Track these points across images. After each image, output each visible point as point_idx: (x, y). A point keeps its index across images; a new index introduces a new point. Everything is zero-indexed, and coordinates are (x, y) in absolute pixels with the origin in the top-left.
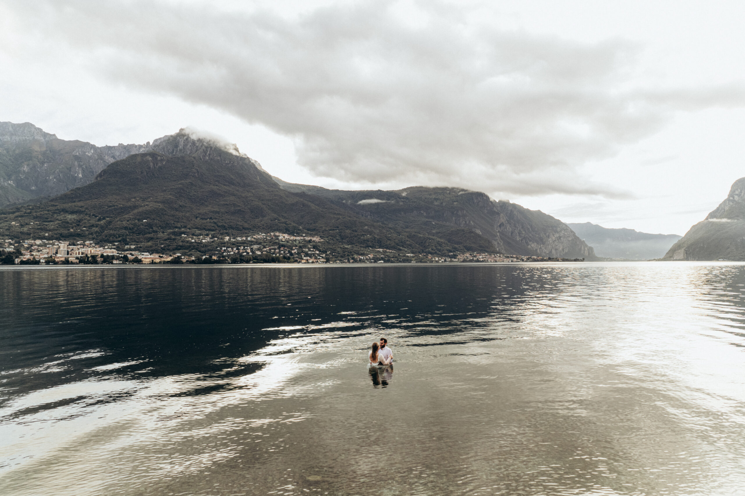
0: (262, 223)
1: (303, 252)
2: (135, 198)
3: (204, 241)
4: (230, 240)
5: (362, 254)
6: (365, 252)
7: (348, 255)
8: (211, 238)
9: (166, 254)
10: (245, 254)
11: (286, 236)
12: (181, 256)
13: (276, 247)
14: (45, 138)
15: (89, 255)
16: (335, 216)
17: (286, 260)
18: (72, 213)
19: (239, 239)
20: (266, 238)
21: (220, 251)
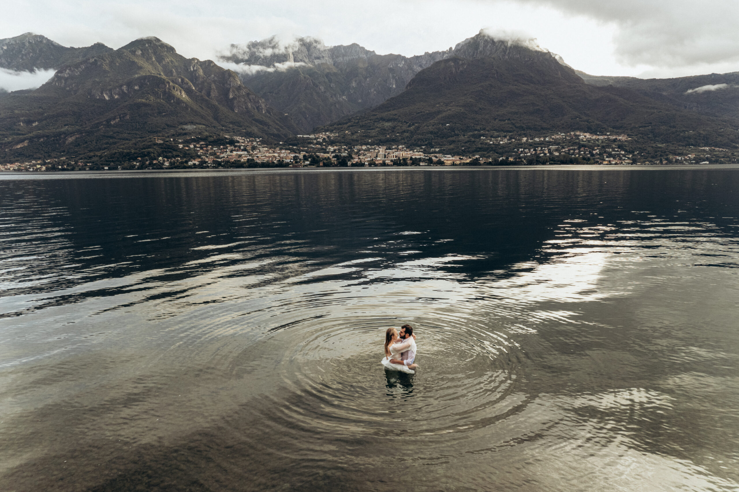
0: (561, 122)
1: (605, 152)
2: (439, 103)
3: (501, 143)
4: (527, 141)
5: (680, 154)
6: (685, 152)
7: (661, 156)
8: (508, 140)
9: (466, 156)
10: (542, 155)
11: (588, 135)
12: (479, 158)
13: (576, 147)
14: (367, 56)
15: (401, 158)
16: (648, 111)
17: (586, 161)
18: (388, 121)
19: (537, 139)
20: (565, 138)
21: (516, 152)
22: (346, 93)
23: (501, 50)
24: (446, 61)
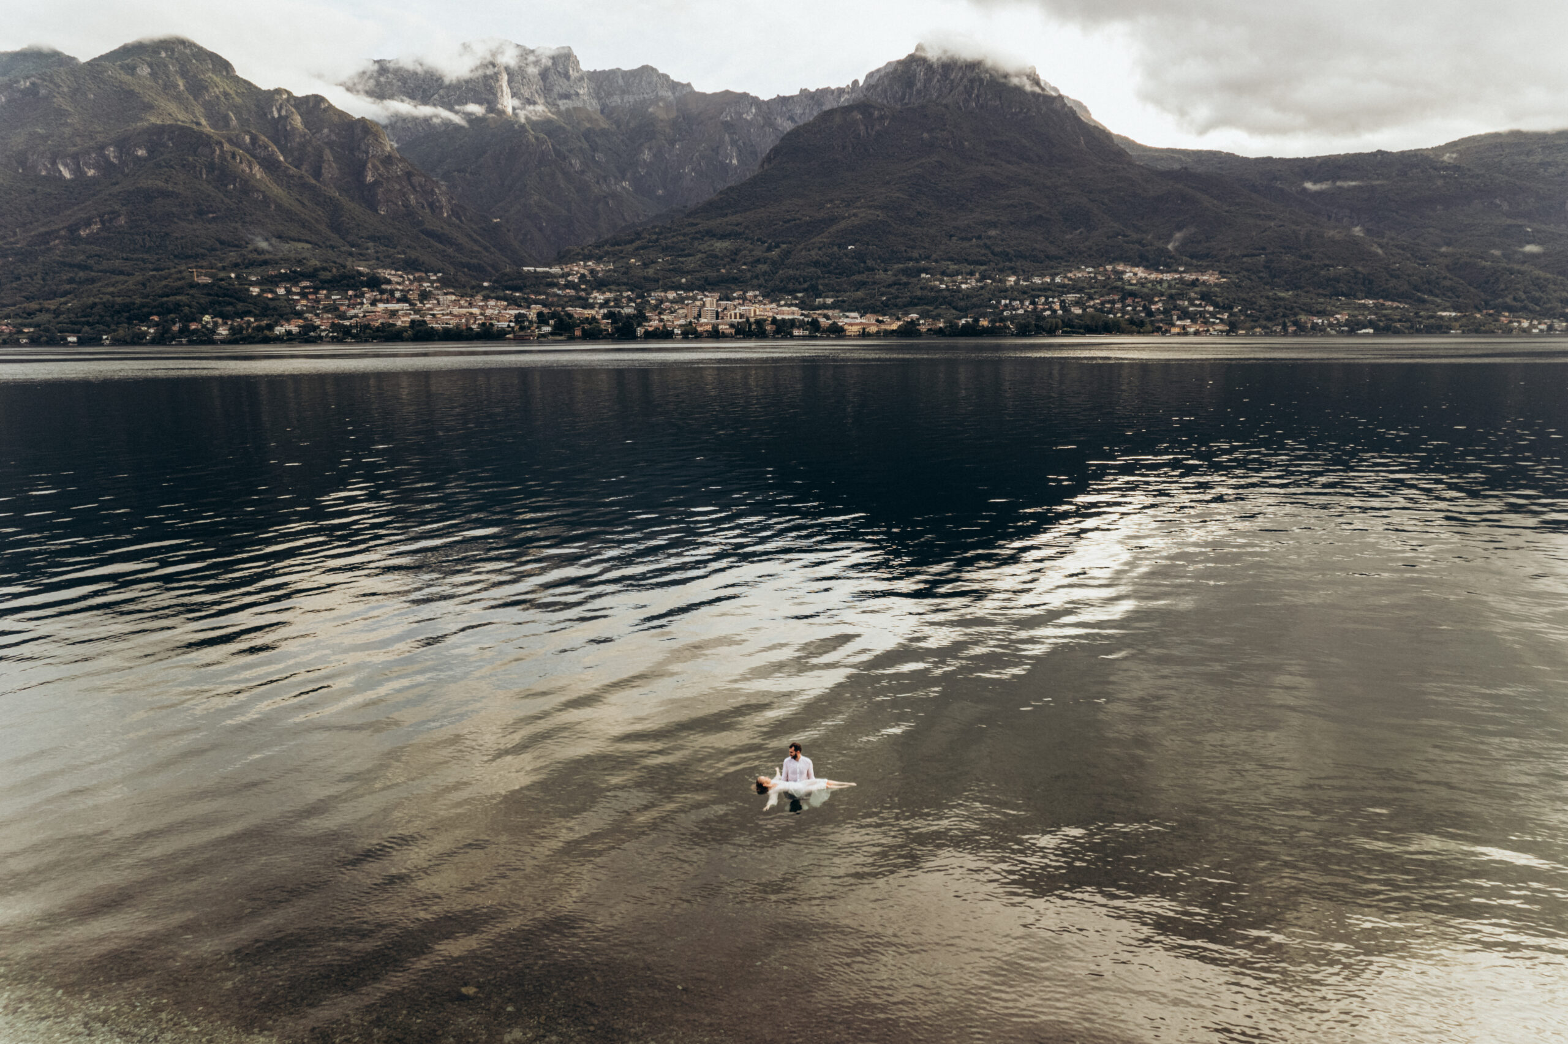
0: (1087, 243)
1: (1175, 308)
2: (831, 201)
3: (964, 286)
4: (1017, 282)
5: (1320, 313)
6: (1329, 308)
7: (1284, 316)
8: (977, 281)
9: (891, 315)
10: (1048, 313)
11: (1141, 272)
12: (918, 319)
13: (1116, 297)
14: (674, 93)
15: (752, 320)
16: (1259, 222)
17: (1136, 326)
18: (723, 237)
19: (1037, 280)
20: (1095, 278)
21: (995, 307)
22: (629, 175)
23: (961, 88)
24: (846, 110)
